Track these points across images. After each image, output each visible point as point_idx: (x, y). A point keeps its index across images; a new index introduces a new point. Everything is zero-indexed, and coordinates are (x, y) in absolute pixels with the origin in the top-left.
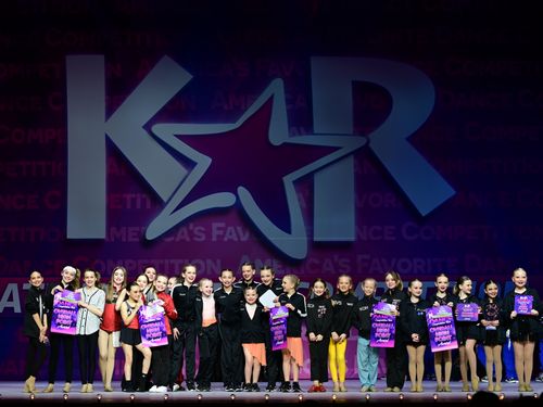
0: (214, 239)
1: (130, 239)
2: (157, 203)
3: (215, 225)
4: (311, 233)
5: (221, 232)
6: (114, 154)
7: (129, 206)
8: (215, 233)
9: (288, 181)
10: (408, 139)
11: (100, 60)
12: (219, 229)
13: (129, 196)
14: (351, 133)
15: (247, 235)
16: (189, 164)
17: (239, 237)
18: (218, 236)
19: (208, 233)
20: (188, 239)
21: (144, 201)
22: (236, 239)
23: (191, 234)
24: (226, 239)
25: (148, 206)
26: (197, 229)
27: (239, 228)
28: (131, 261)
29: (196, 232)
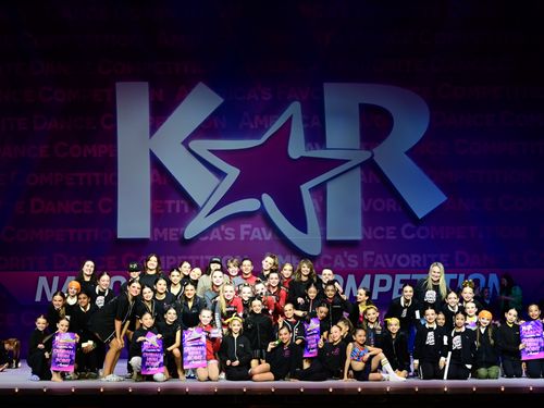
0: (242, 238)
1: (171, 239)
2: (194, 208)
3: (243, 227)
4: (324, 233)
5: (248, 233)
6: (157, 166)
7: (170, 211)
8: (243, 233)
9: (305, 188)
10: (407, 153)
11: (145, 87)
12: (246, 229)
13: (170, 202)
14: (358, 147)
15: (270, 235)
16: (220, 174)
17: (263, 236)
18: (246, 236)
19: (237, 233)
20: (220, 239)
21: (182, 206)
22: (261, 239)
23: (223, 234)
24: (252, 238)
25: (186, 210)
26: (228, 230)
27: (263, 229)
28: (171, 257)
29: (226, 233)
